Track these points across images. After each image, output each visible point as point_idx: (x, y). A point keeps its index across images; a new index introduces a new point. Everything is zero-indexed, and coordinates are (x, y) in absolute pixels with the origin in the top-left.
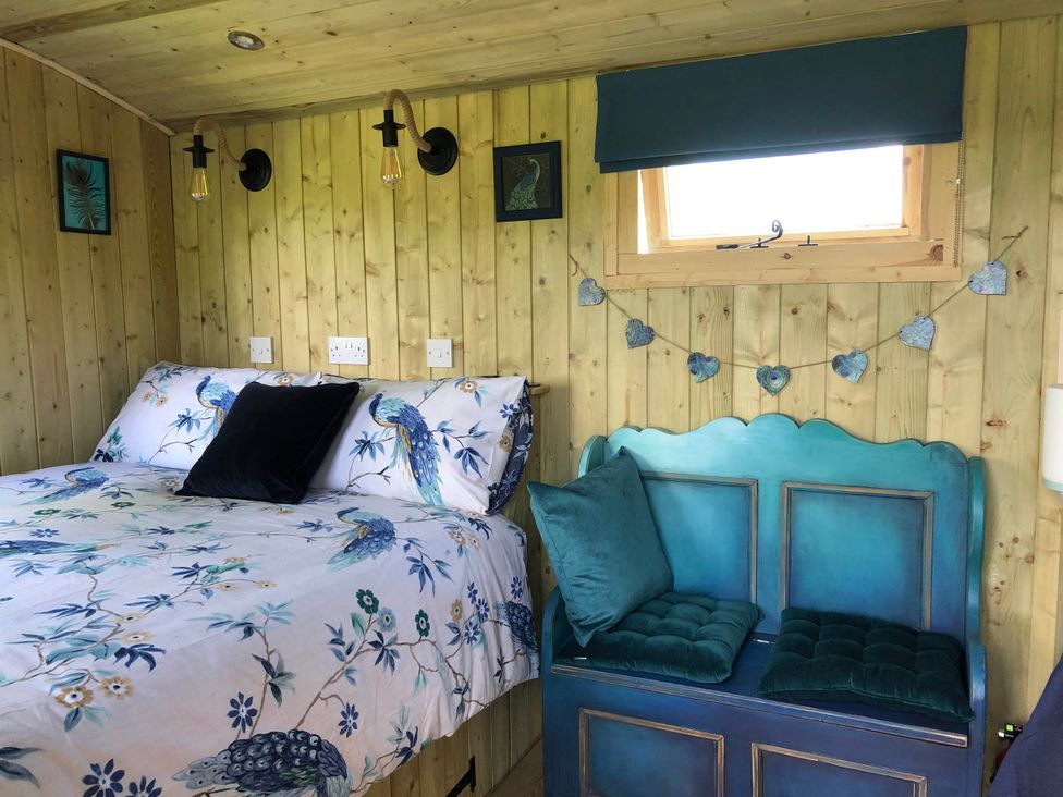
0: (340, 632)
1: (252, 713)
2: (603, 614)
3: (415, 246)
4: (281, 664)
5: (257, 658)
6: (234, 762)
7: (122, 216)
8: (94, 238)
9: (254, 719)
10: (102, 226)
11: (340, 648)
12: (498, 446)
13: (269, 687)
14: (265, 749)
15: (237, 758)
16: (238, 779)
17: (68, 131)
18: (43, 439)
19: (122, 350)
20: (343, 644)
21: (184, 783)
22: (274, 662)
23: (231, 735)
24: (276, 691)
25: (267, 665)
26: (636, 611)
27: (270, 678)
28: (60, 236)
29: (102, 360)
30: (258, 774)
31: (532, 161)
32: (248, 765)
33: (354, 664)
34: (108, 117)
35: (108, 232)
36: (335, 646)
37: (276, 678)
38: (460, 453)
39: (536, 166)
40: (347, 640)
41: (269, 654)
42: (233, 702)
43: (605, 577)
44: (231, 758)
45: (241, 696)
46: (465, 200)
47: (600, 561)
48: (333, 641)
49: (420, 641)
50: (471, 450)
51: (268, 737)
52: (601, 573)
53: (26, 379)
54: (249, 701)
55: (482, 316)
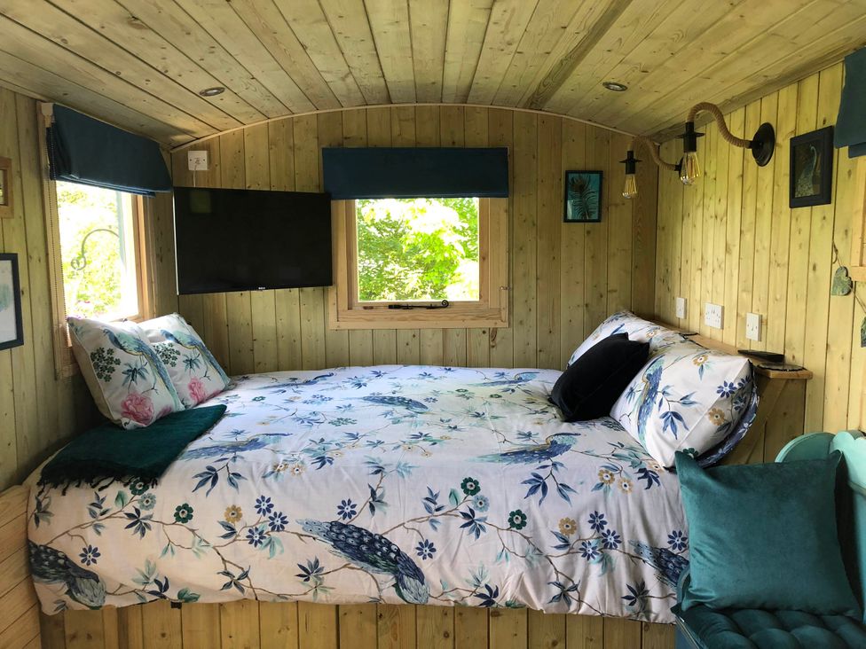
0: (436, 496)
1: (354, 513)
2: (706, 591)
3: (749, 230)
4: (382, 495)
5: (370, 487)
6: (332, 531)
7: (612, 209)
8: (588, 225)
9: (353, 516)
10: (595, 216)
11: (432, 505)
12: (707, 417)
13: (368, 504)
14: (356, 535)
15: (334, 529)
16: (334, 541)
17: (576, 157)
18: (540, 351)
19: (604, 299)
20: (435, 503)
21: (302, 526)
22: (378, 493)
23: (336, 517)
24: (372, 508)
25: (373, 493)
26: (762, 608)
27: (371, 500)
28: (564, 225)
29: (587, 305)
30: (350, 546)
31: (812, 148)
32: (341, 537)
33: (440, 519)
34: (608, 142)
35: (598, 221)
36: (426, 501)
37: (375, 501)
38: (666, 414)
39: (814, 154)
40: (439, 502)
41: (378, 487)
42: (343, 502)
43: (714, 559)
44: (331, 528)
45: (349, 501)
46: (776, 187)
47: (712, 542)
48: (427, 499)
49: (508, 529)
50: (676, 415)
51: (359, 530)
52: (711, 553)
53: (533, 313)
54: (354, 506)
55: (778, 297)
